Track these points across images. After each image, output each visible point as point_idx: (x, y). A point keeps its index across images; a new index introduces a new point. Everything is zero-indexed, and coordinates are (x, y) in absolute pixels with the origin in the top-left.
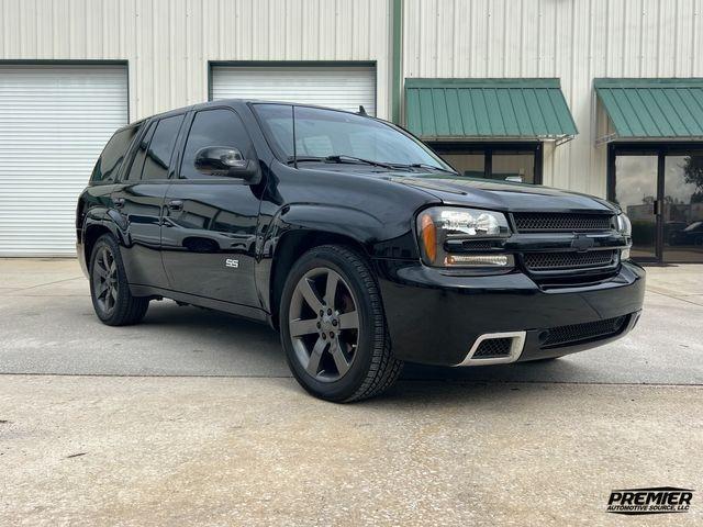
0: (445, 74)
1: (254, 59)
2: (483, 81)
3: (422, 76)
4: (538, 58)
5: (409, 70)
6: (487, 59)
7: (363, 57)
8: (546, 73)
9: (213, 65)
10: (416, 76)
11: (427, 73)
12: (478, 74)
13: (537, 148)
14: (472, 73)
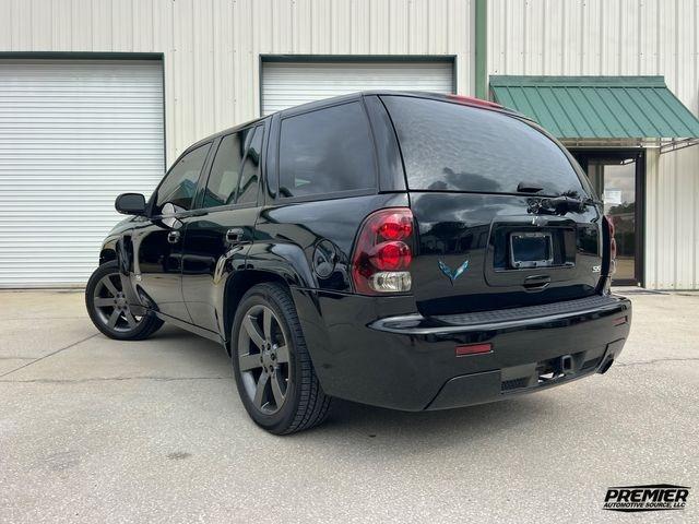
0: (534, 70)
1: (315, 53)
2: (577, 79)
3: (509, 74)
4: (639, 54)
5: (494, 68)
6: (582, 54)
7: (440, 52)
8: (649, 70)
9: (266, 60)
10: (502, 74)
11: (515, 70)
12: (572, 71)
13: (639, 156)
14: (566, 70)
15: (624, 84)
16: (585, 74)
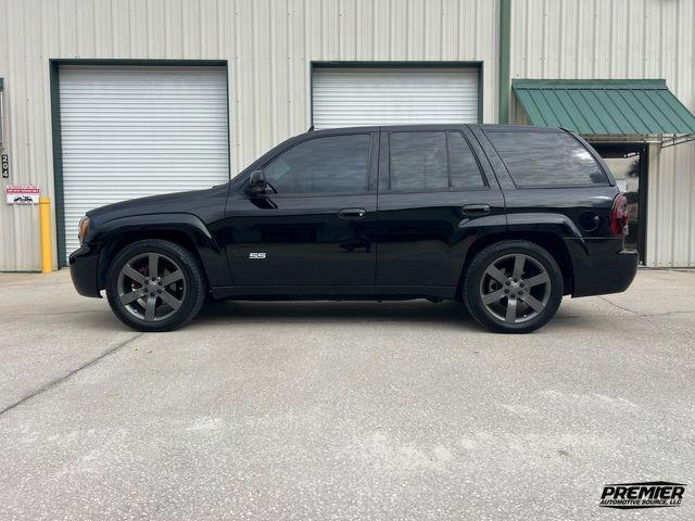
0: (551, 75)
2: (589, 82)
3: (529, 77)
4: (644, 60)
5: (516, 72)
6: (594, 59)
7: (469, 58)
8: (652, 74)
9: (318, 67)
10: (523, 77)
11: (534, 74)
12: (585, 75)
13: (643, 149)
14: (579, 74)
15: (631, 87)
16: (596, 78)
